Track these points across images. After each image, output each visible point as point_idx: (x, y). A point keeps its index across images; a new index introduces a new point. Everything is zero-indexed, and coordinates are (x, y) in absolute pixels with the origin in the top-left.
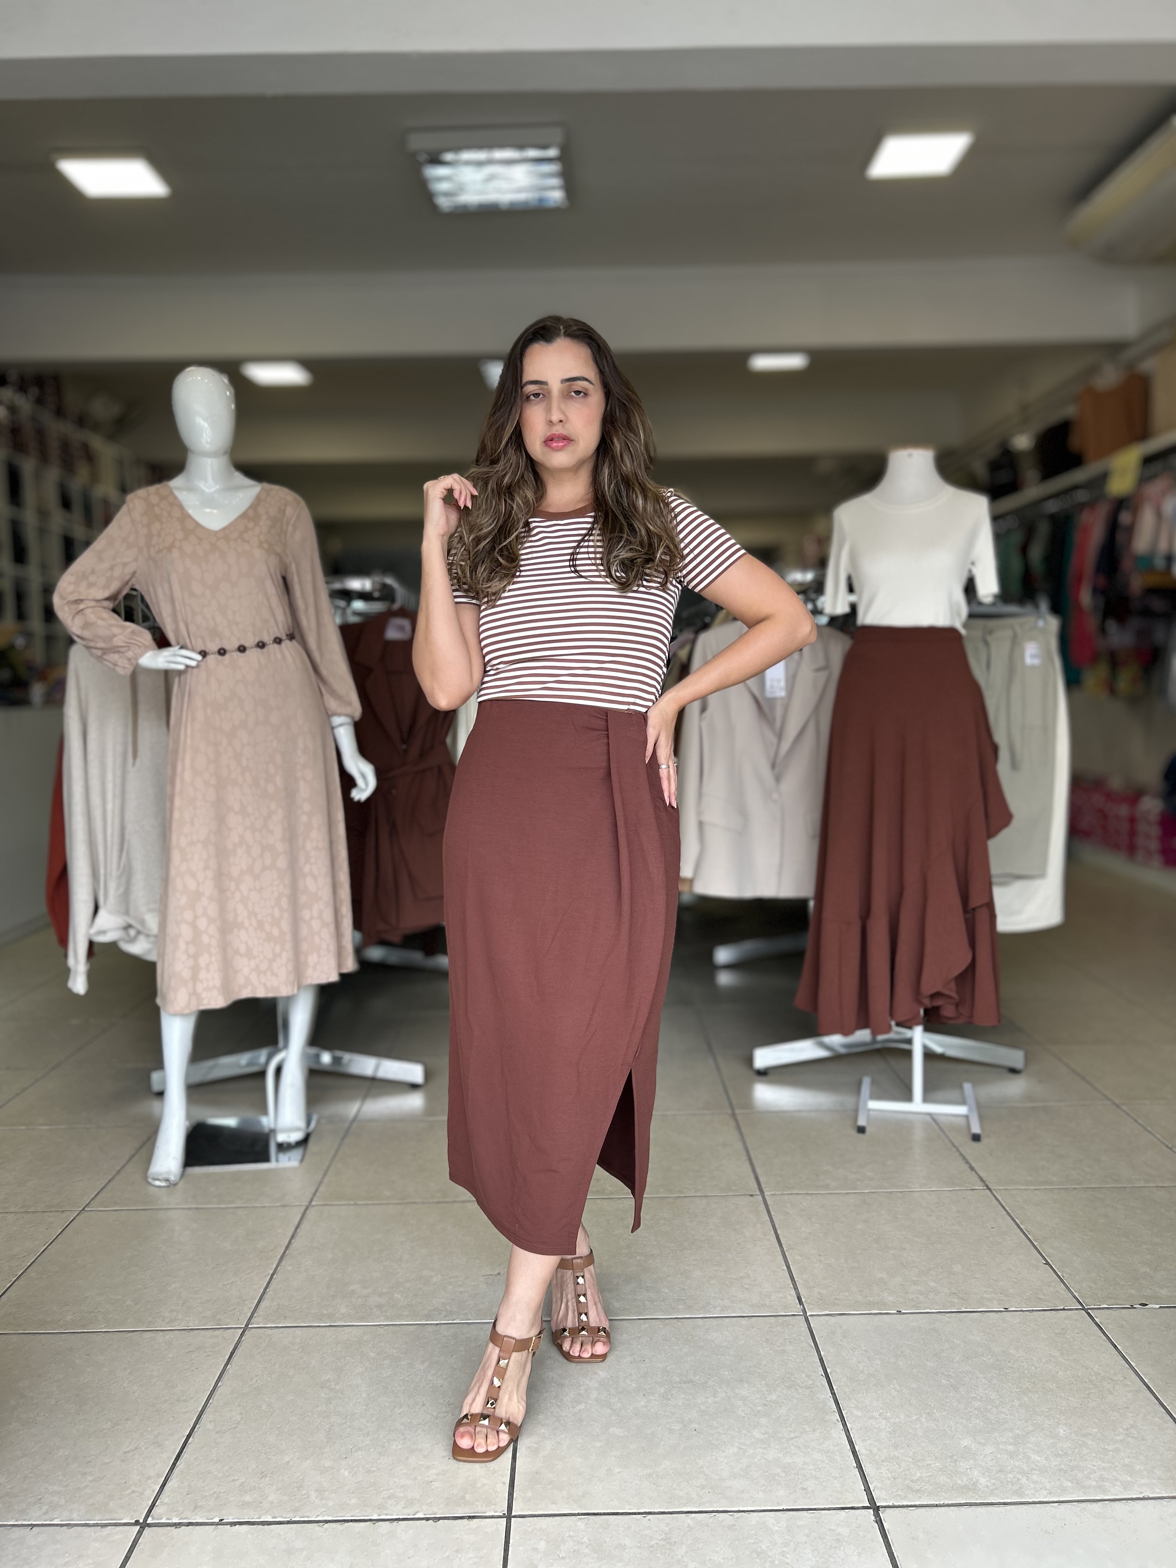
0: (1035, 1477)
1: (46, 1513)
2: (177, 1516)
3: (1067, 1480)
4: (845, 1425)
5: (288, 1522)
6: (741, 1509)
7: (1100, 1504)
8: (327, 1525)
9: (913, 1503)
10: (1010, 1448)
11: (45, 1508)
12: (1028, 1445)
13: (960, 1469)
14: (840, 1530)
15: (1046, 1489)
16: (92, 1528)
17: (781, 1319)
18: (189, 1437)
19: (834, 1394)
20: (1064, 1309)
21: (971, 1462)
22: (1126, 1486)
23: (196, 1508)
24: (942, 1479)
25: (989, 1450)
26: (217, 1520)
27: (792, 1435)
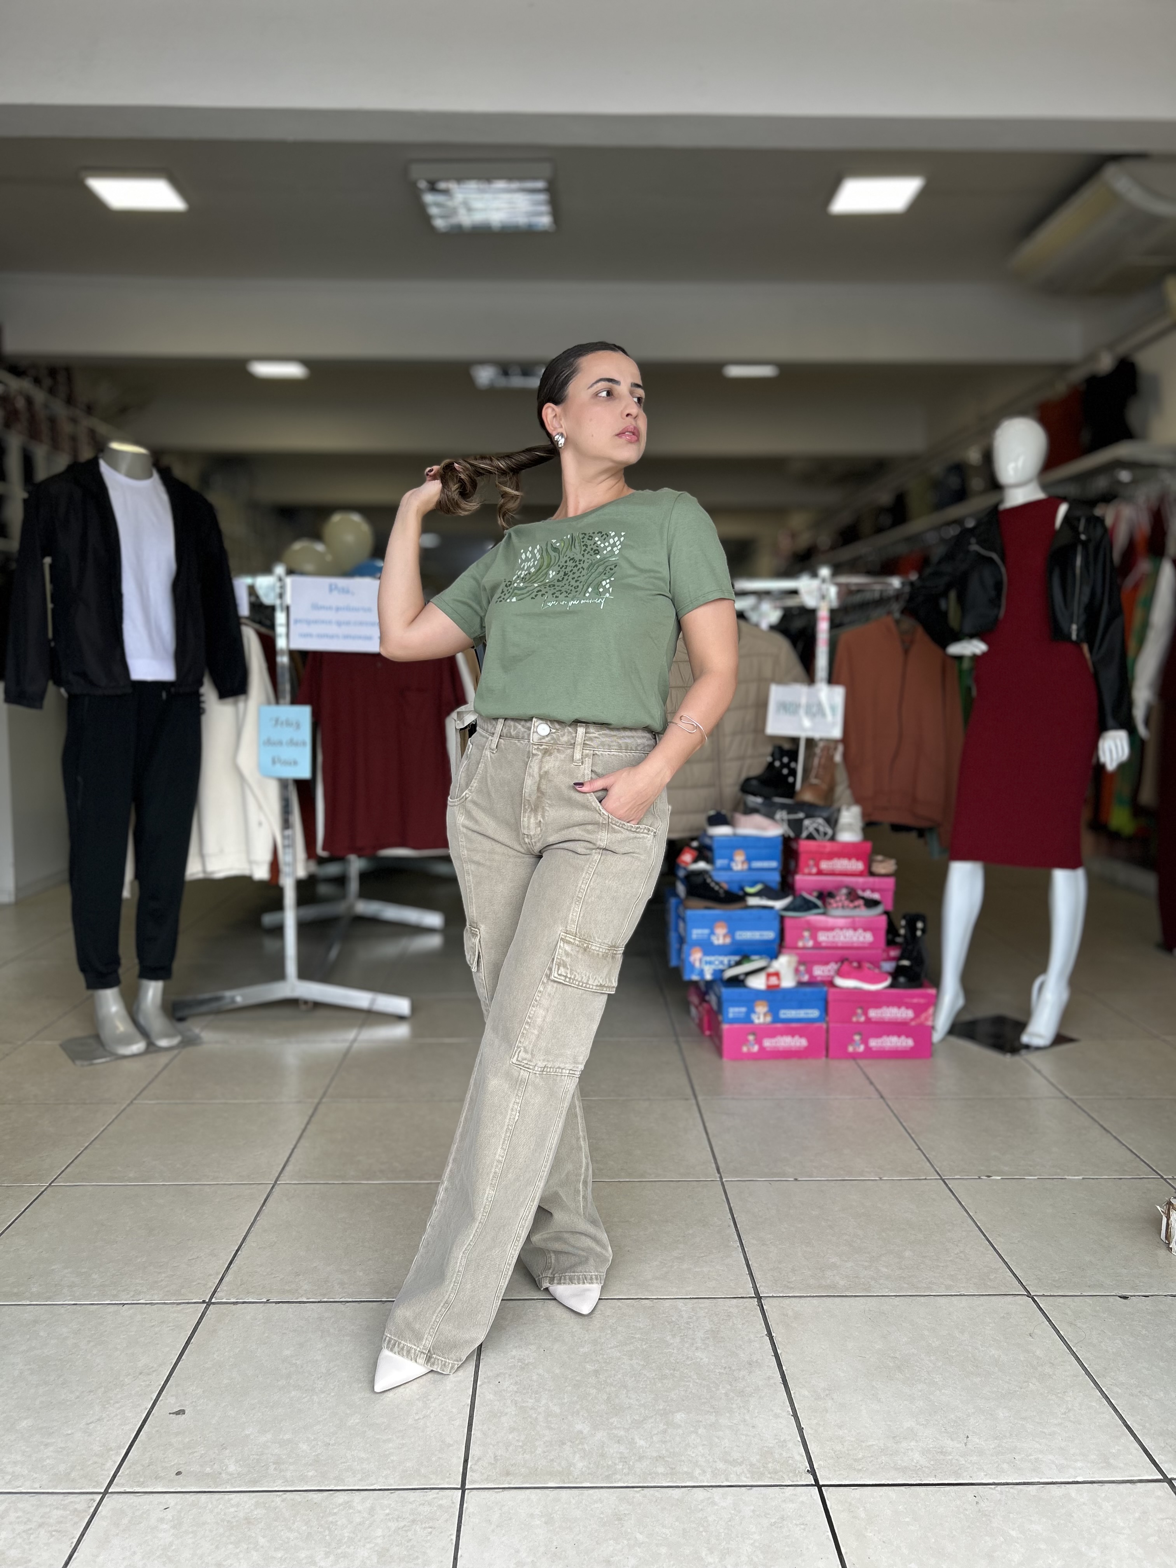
0: (881, 1281)
1: (133, 1296)
2: (234, 1297)
3: (905, 1283)
4: (743, 1249)
5: (319, 1302)
6: (659, 1297)
7: (926, 1297)
8: (347, 1304)
9: (787, 1295)
10: (866, 1264)
11: (132, 1293)
12: (881, 1262)
13: (826, 1276)
14: (731, 1310)
15: (888, 1288)
16: (170, 1305)
17: (702, 1183)
18: (237, 1251)
19: (737, 1231)
20: (926, 1179)
21: (835, 1271)
22: (948, 1288)
23: (248, 1293)
24: (812, 1281)
25: (849, 1264)
26: (265, 1300)
27: (703, 1255)
